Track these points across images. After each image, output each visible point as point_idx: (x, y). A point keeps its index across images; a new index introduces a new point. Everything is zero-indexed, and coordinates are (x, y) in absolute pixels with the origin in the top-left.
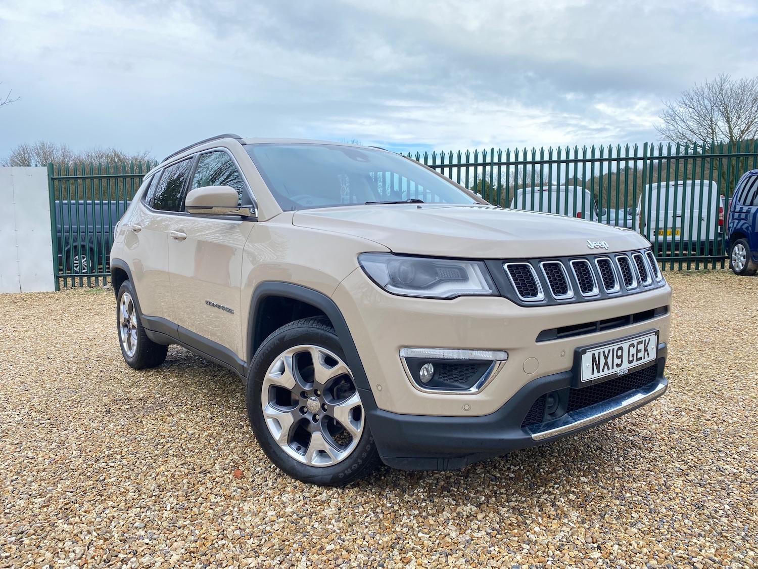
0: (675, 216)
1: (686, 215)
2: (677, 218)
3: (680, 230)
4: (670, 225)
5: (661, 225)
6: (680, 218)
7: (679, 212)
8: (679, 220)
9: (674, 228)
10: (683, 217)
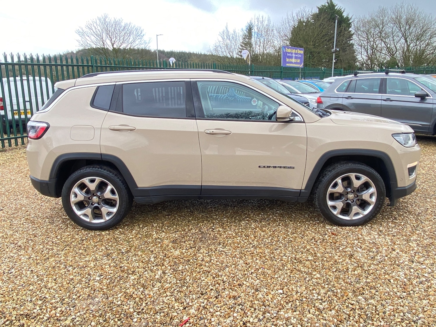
0: (25, 102)
1: (32, 101)
2: (26, 103)
3: (30, 111)
4: (22, 107)
5: (15, 107)
6: (29, 103)
7: (27, 99)
8: (28, 104)
9: (25, 109)
10: (30, 101)
